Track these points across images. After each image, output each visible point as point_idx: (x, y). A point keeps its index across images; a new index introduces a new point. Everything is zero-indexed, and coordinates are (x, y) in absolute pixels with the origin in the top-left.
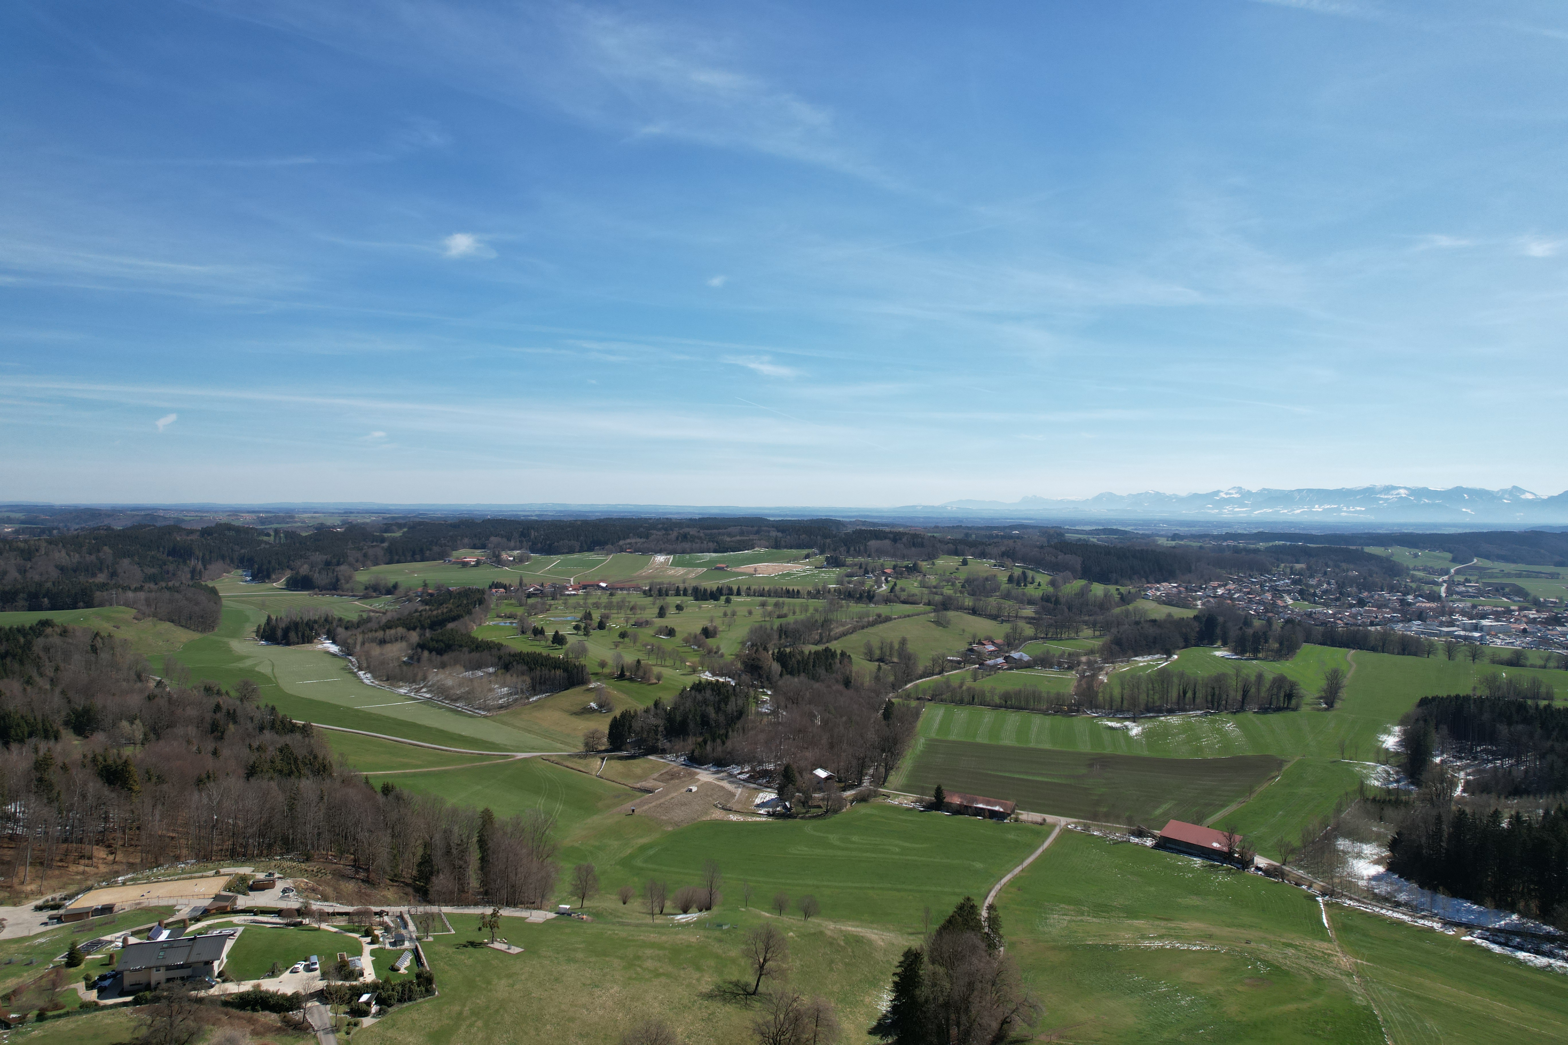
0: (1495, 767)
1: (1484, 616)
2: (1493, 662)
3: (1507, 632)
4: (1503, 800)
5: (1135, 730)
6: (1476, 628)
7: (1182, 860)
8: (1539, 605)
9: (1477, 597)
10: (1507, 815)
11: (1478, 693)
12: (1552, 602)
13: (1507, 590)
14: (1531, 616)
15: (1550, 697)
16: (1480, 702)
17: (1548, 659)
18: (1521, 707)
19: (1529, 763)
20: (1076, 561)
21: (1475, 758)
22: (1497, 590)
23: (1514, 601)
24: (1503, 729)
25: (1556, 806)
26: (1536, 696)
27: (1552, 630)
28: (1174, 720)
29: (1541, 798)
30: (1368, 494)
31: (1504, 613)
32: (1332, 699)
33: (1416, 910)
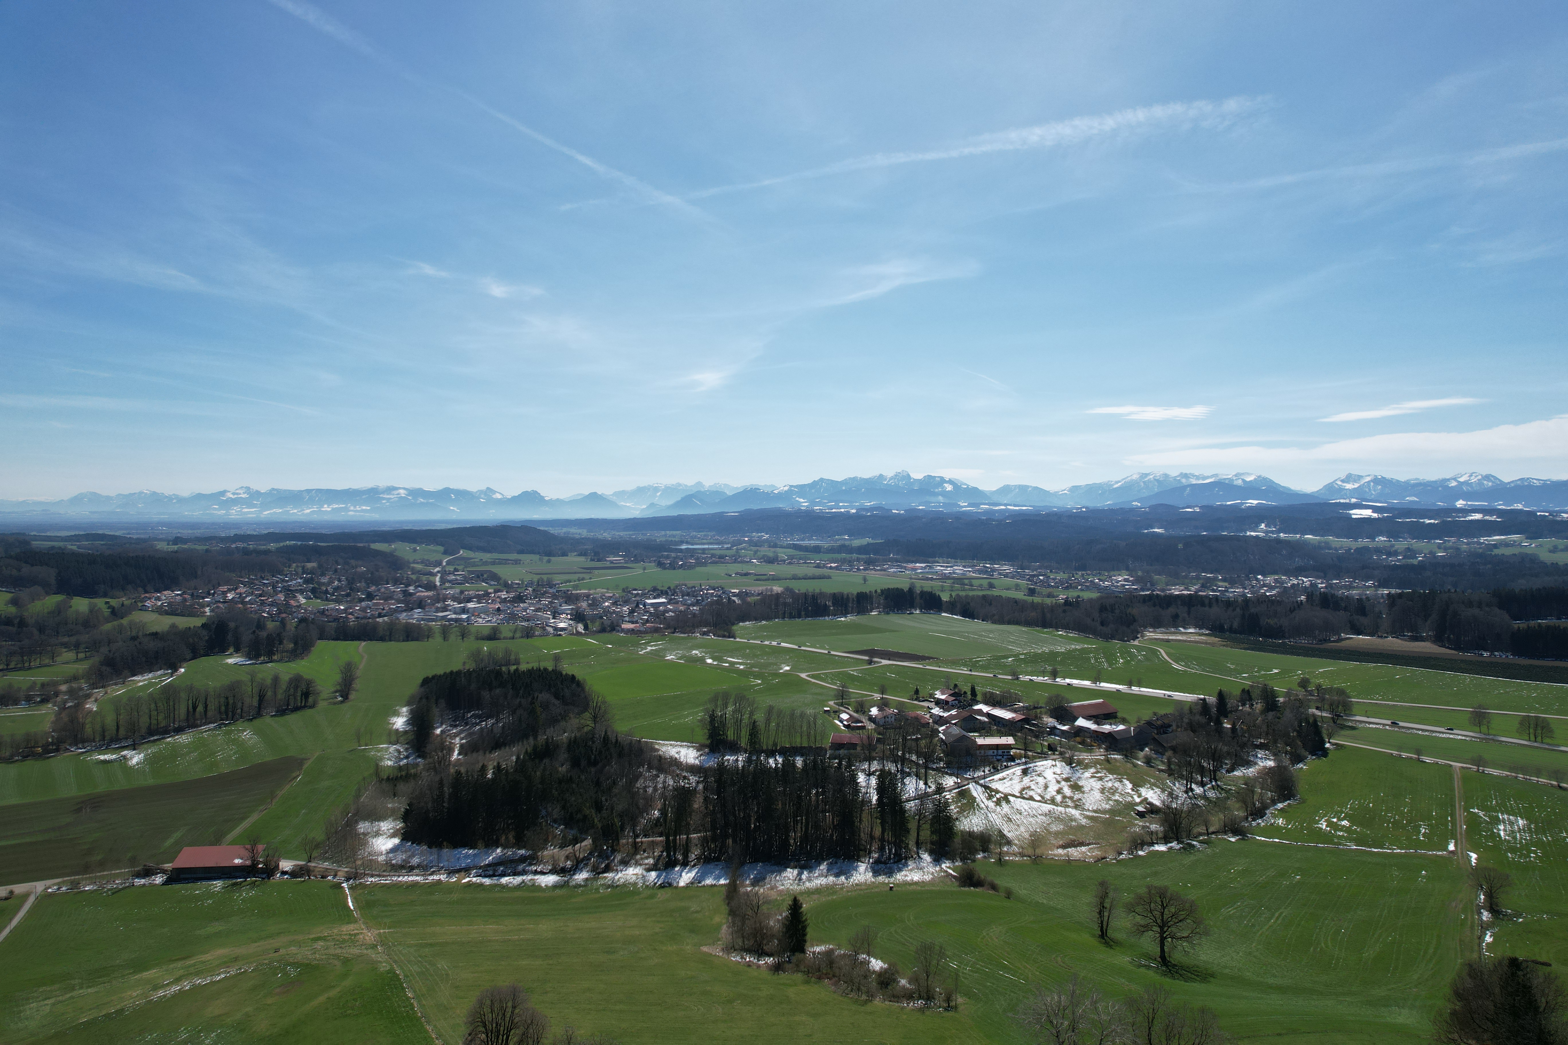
0: (481, 728)
1: (469, 600)
2: (477, 638)
3: (486, 612)
4: (487, 755)
5: (135, 758)
6: (464, 611)
8: (508, 587)
9: (464, 584)
10: (491, 767)
11: (467, 667)
12: (517, 584)
13: (485, 576)
14: (503, 597)
15: (517, 662)
16: (469, 673)
17: (515, 632)
18: (499, 674)
19: (506, 718)
21: (466, 724)
22: (478, 577)
23: (491, 585)
24: (486, 695)
25: (524, 751)
26: (508, 663)
27: (517, 607)
28: (184, 739)
29: (514, 747)
30: (372, 495)
31: (484, 595)
32: (345, 690)
33: (424, 868)
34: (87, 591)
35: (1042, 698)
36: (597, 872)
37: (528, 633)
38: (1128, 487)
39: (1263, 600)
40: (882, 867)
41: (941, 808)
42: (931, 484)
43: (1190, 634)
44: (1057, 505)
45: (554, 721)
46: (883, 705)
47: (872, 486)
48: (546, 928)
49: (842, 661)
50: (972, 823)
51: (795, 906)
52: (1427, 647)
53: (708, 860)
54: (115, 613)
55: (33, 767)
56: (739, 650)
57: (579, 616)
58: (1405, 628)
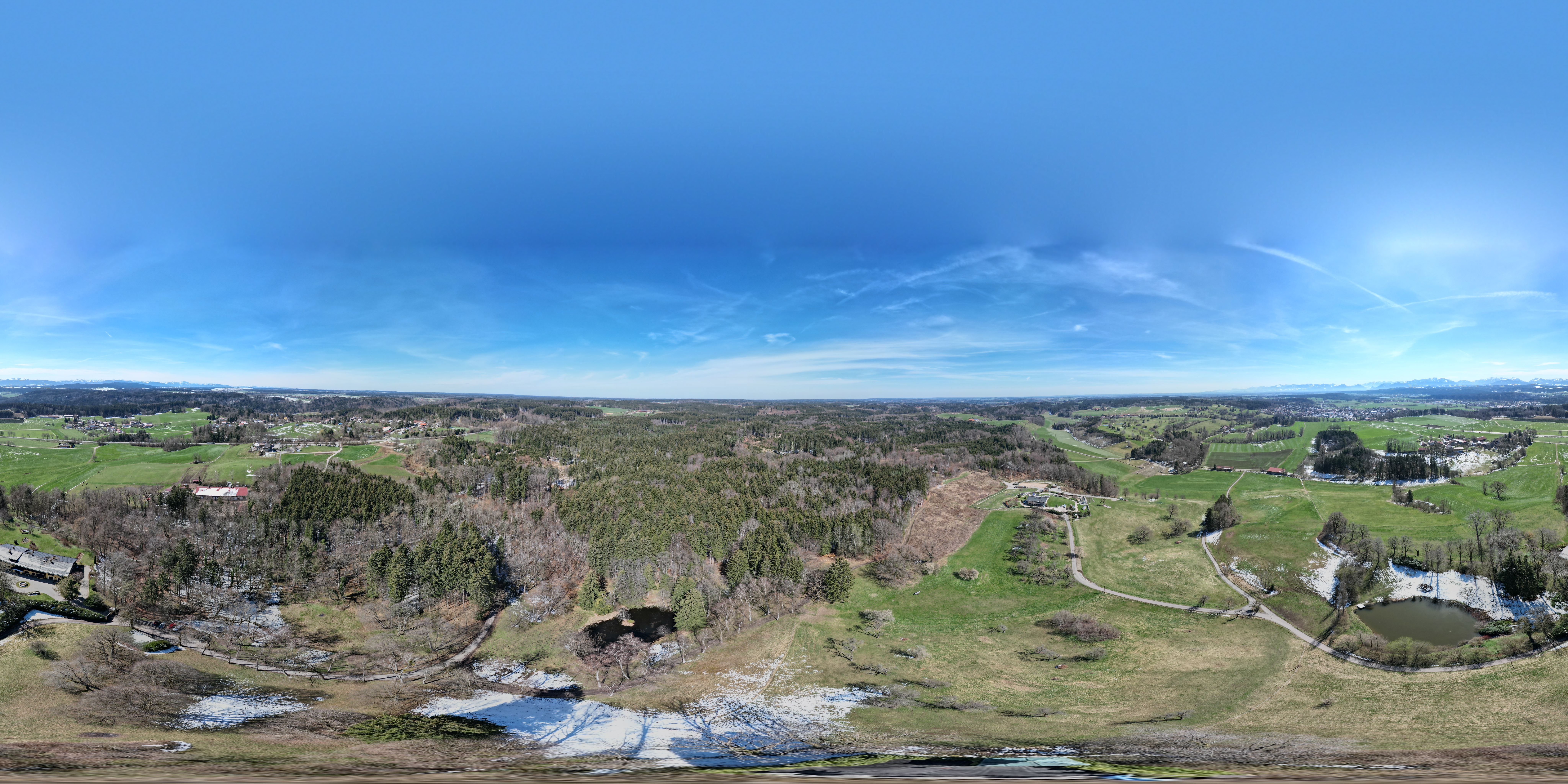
0: (1332, 445)
1: (1329, 412)
2: (1331, 422)
3: (1332, 416)
5: (1261, 446)
6: (1328, 415)
7: (1273, 476)
8: (1338, 408)
9: (1328, 407)
11: (1328, 429)
12: (1340, 407)
14: (1337, 411)
15: (1340, 428)
16: (1329, 431)
17: (1340, 420)
18: (1336, 431)
19: (1338, 442)
20: (1245, 405)
22: (1331, 406)
23: (1334, 407)
24: (1333, 437)
25: (1342, 451)
26: (1338, 428)
27: (1340, 414)
28: (1270, 443)
29: (1339, 450)
30: (1307, 386)
31: (1332, 410)
32: (1301, 434)
33: (1319, 478)
34: (1252, 408)
35: (1470, 436)
36: (1360, 481)
37: (1343, 420)
38: (1488, 380)
39: (1518, 408)
40: (1432, 480)
41: (1446, 465)
42: (1442, 381)
43: (1503, 418)
44: (1471, 385)
45: (1349, 444)
46: (1431, 440)
47: (1428, 381)
48: (1347, 494)
49: (1421, 428)
50: (1453, 469)
51: (1410, 492)
52: (1551, 417)
53: (1388, 479)
54: (1257, 414)
55: (1244, 445)
56: (1395, 425)
57: (1355, 416)
58: (1546, 413)
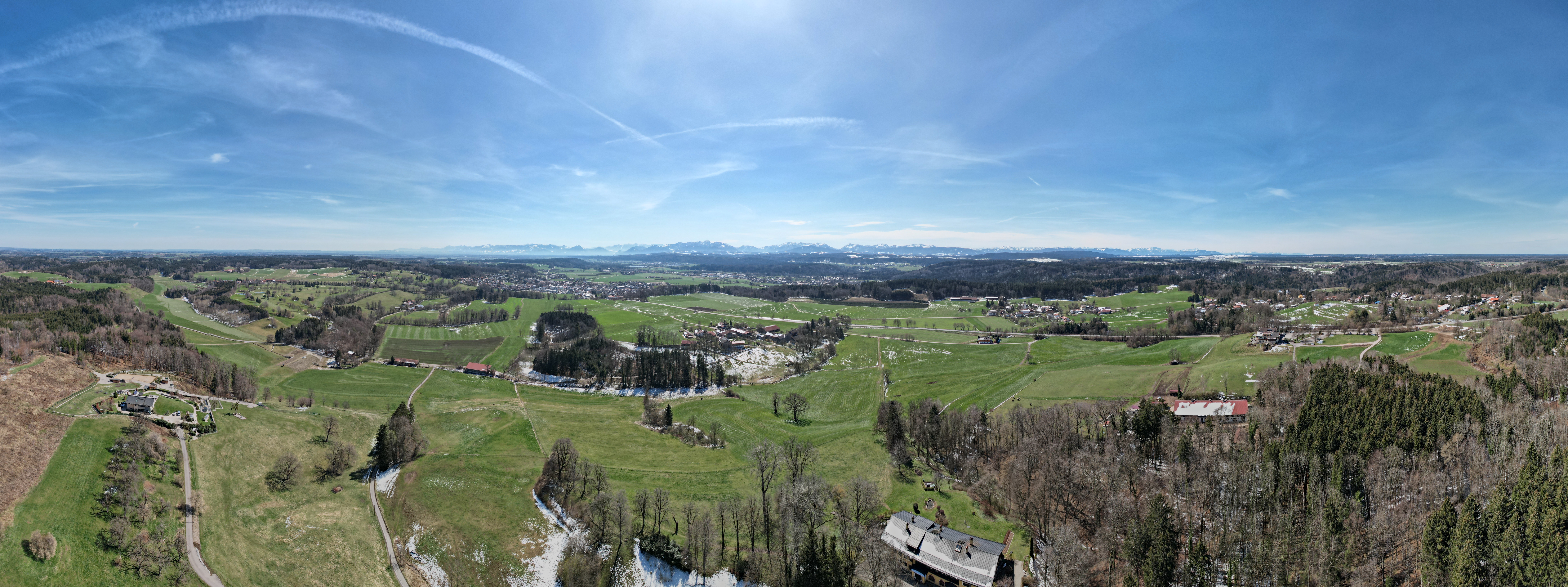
0: (559, 333)
1: (557, 284)
2: (559, 299)
3: (562, 289)
4: (562, 343)
5: (457, 330)
6: (555, 288)
7: (473, 376)
8: (570, 280)
9: (555, 278)
10: (563, 347)
11: (556, 309)
12: (573, 279)
13: (562, 276)
14: (568, 284)
15: (572, 309)
16: (556, 312)
17: (572, 297)
18: (566, 313)
19: (568, 330)
20: (438, 271)
21: (555, 330)
22: (560, 276)
23: (564, 280)
24: (562, 320)
25: (574, 342)
26: (569, 309)
27: (573, 288)
28: (470, 326)
29: (570, 340)
31: (562, 283)
32: (517, 315)
33: (540, 380)
34: (447, 276)
35: (755, 324)
36: (598, 388)
37: (576, 298)
39: (826, 286)
40: (699, 390)
41: (720, 367)
42: (717, 245)
43: (803, 299)
44: (760, 252)
45: (584, 332)
46: (699, 328)
48: (579, 407)
49: (685, 312)
50: (730, 372)
51: (669, 404)
53: (637, 386)
54: (454, 284)
55: (434, 329)
56: (650, 306)
57: (593, 292)
58: (865, 293)
